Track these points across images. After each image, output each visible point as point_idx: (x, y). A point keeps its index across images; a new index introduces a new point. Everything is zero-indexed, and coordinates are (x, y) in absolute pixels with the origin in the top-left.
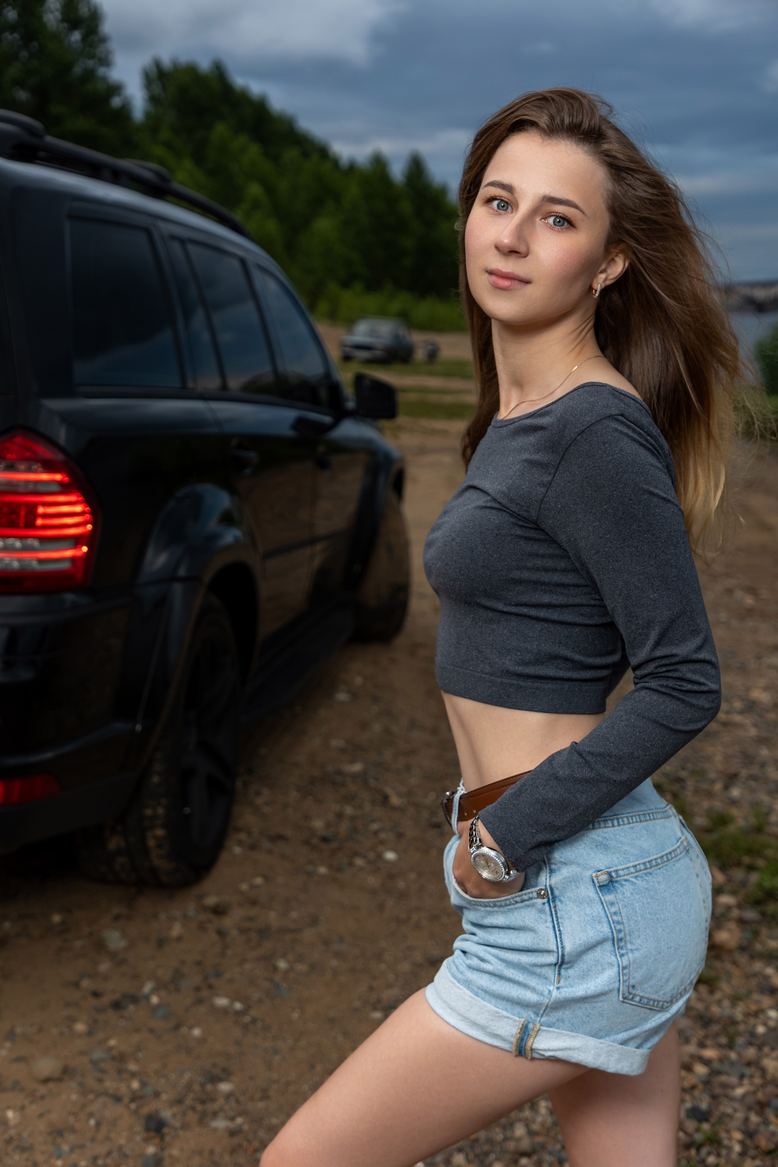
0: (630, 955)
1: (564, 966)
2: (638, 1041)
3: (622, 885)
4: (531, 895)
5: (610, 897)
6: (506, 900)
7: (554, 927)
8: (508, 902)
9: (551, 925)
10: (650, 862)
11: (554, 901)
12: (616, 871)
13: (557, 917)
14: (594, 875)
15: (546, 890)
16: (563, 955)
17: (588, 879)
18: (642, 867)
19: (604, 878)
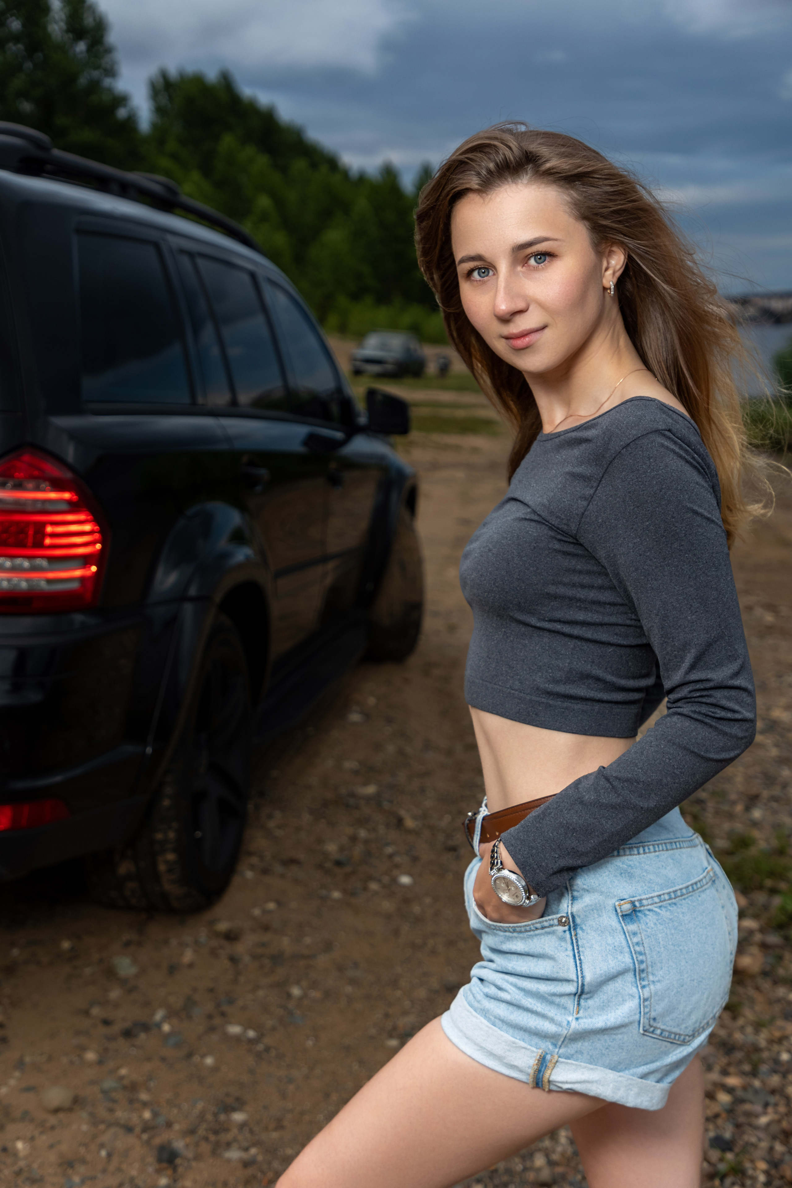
0: (652, 987)
1: (584, 996)
2: (658, 1075)
3: (645, 915)
4: (552, 922)
5: (632, 927)
6: (526, 926)
7: (574, 956)
8: (528, 928)
9: (571, 954)
10: (675, 892)
11: (575, 929)
12: (640, 900)
13: (578, 945)
14: (617, 903)
15: (567, 917)
16: (583, 985)
17: (610, 908)
18: (667, 897)
19: (627, 907)
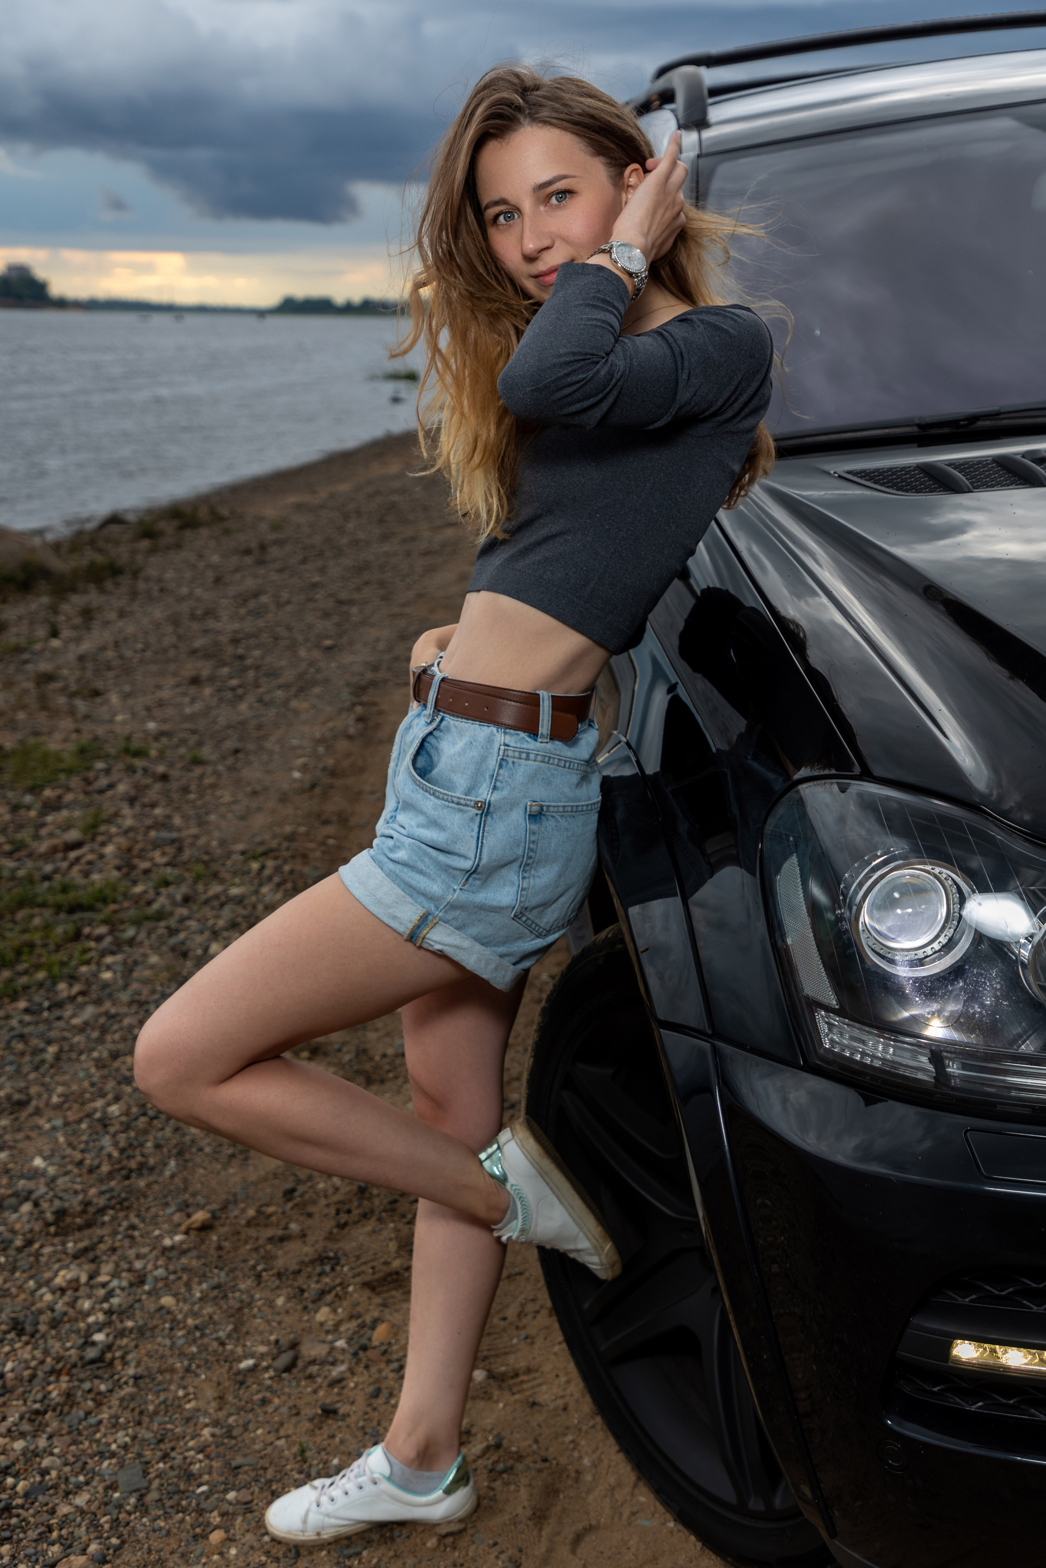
0: (532, 881)
1: (474, 876)
2: (514, 960)
3: (547, 820)
4: (468, 803)
5: (534, 827)
6: (446, 794)
7: (478, 838)
8: (446, 797)
9: (475, 834)
10: (577, 806)
11: (486, 816)
12: (548, 806)
13: (484, 830)
14: (529, 803)
15: (485, 803)
16: (478, 865)
17: (522, 806)
18: (569, 809)
19: (535, 809)
